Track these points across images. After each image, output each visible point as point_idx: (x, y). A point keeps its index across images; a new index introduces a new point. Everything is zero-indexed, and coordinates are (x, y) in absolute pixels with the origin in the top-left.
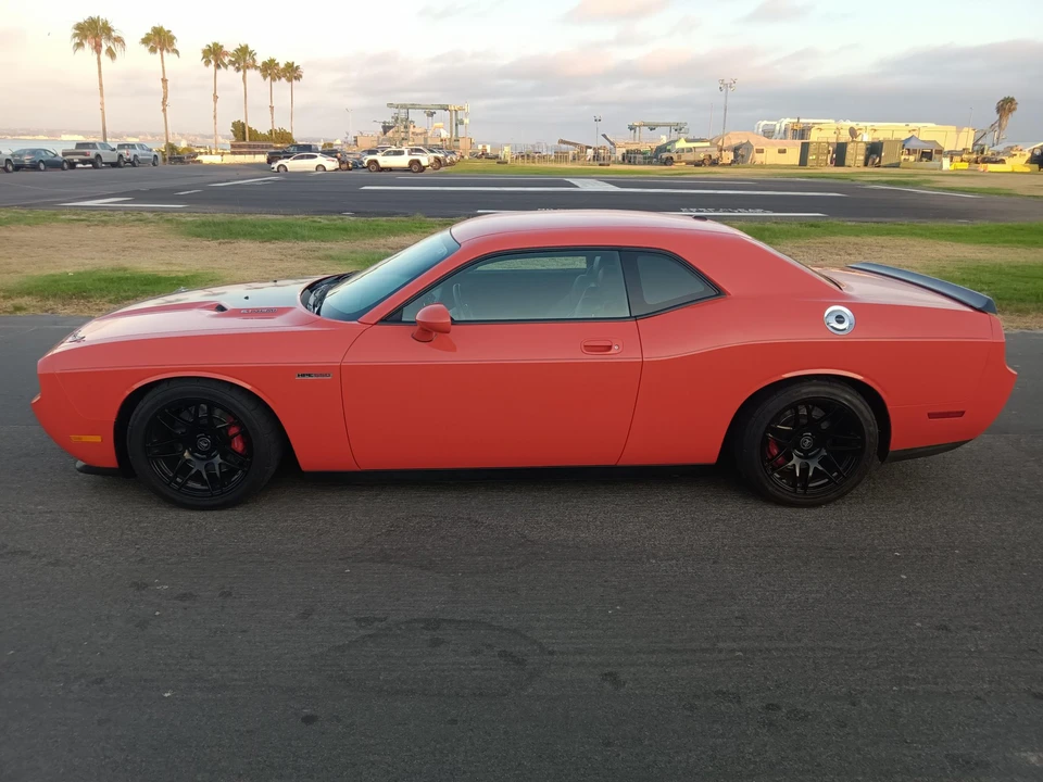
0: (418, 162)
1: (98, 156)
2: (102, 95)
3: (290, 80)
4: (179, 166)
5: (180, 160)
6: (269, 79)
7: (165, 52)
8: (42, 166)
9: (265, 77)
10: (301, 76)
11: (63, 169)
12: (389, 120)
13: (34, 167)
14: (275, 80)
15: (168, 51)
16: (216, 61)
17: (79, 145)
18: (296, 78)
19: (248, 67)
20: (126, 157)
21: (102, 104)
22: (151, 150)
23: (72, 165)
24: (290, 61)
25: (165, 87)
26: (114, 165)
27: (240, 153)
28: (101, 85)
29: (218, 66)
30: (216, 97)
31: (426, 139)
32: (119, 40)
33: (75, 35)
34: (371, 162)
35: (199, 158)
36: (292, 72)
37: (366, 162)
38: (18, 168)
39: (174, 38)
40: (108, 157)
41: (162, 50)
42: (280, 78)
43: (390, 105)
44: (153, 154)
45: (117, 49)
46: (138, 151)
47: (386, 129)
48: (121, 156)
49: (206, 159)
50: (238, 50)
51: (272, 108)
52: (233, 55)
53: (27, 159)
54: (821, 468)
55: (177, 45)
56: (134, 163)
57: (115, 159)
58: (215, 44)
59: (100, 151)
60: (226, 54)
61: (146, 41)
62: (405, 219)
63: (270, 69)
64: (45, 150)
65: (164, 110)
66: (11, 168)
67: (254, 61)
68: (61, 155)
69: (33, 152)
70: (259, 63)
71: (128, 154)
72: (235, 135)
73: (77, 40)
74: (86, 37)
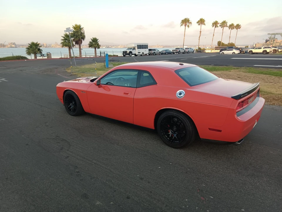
0: (266, 51)
1: (180, 51)
2: (184, 36)
3: (237, 29)
4: (200, 53)
5: (200, 52)
6: (231, 29)
7: (202, 25)
8: (167, 54)
9: (229, 29)
10: (241, 28)
11: (171, 54)
12: (268, 38)
13: (165, 54)
14: (232, 29)
15: (203, 24)
16: (215, 26)
17: (176, 49)
18: (239, 28)
19: (224, 26)
20: (186, 51)
21: (184, 39)
22: (193, 49)
23: (174, 53)
24: (238, 24)
25: (200, 33)
26: (183, 53)
27: (217, 50)
28: (185, 34)
29: (216, 27)
30: (214, 35)
31: (280, 44)
32: (191, 23)
33: (181, 23)
34: (250, 51)
35: (205, 51)
36: (238, 27)
37: (248, 51)
38: (162, 54)
39: (205, 21)
40: (182, 51)
41: (201, 24)
42: (234, 28)
43: (269, 34)
44: (193, 50)
45: (190, 25)
46: (189, 50)
47: (267, 41)
48: (185, 51)
49: (207, 51)
50: (222, 22)
51: (230, 37)
52: (221, 24)
53: (164, 52)
54: (176, 137)
55: (205, 23)
56: (188, 52)
57: (183, 52)
58: (216, 21)
59: (180, 50)
60: (219, 23)
61: (198, 22)
62: (226, 67)
63: (232, 27)
64: (168, 50)
65: (199, 39)
66: (160, 54)
67: (227, 24)
68: (172, 51)
69: (166, 50)
70: (228, 25)
71: (187, 50)
72: (218, 45)
73: (181, 24)
74: (183, 23)
